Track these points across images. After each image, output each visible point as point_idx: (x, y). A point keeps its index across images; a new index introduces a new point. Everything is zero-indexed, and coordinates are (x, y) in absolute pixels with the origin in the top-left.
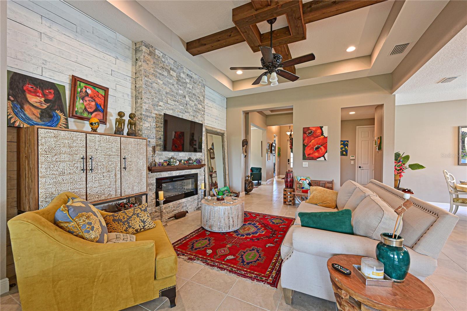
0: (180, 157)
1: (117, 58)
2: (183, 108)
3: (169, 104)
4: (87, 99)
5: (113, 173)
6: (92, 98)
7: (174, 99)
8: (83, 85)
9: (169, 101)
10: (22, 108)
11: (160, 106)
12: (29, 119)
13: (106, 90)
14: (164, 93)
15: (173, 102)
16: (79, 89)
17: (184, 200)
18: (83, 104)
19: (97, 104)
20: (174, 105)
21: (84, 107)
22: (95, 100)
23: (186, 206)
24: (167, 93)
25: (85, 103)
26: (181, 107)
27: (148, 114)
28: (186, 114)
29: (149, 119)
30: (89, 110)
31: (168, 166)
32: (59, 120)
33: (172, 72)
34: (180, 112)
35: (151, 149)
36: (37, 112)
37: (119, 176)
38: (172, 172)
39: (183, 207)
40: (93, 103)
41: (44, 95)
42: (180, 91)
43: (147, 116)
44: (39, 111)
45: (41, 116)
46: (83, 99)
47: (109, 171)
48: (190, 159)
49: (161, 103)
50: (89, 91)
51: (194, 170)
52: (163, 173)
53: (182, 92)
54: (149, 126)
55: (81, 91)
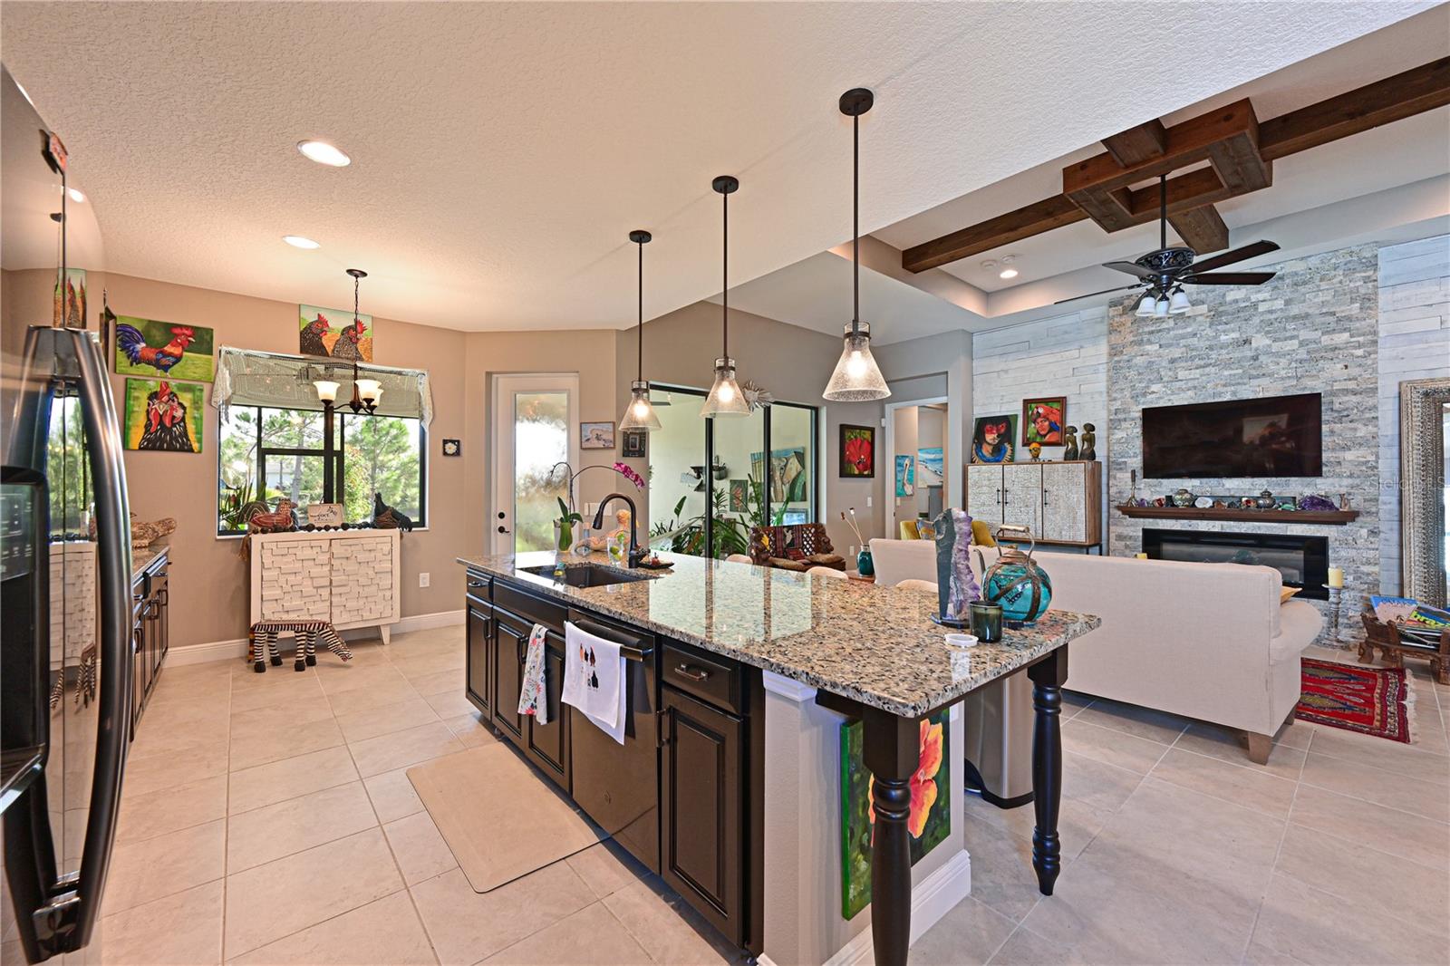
0: (1229, 489)
1: (1082, 347)
2: (1240, 371)
3: (1181, 380)
4: (1039, 420)
5: (1032, 508)
6: (1044, 417)
7: (1200, 362)
8: (1033, 405)
9: (1181, 374)
10: (981, 447)
11: (1153, 393)
12: (984, 456)
13: (1062, 401)
14: (1165, 364)
15: (1198, 371)
16: (1030, 413)
18: (1035, 428)
19: (1051, 423)
20: (1198, 376)
21: (1035, 431)
22: (1048, 419)
24: (1172, 361)
25: (1037, 426)
26: (1226, 373)
27: (1121, 416)
28: (1255, 382)
29: (1124, 425)
30: (1043, 433)
31: (1167, 507)
32: (1005, 452)
34: (1225, 386)
35: (1129, 475)
36: (990, 448)
37: (1039, 513)
40: (1047, 423)
41: (998, 430)
42: (1223, 337)
43: (1119, 420)
44: (991, 447)
45: (993, 451)
46: (1035, 422)
47: (1027, 506)
48: (1267, 494)
49: (1154, 388)
50: (1041, 411)
51: (1305, 526)
52: (1164, 521)
53: (1235, 335)
54: (1125, 435)
55: (1032, 414)
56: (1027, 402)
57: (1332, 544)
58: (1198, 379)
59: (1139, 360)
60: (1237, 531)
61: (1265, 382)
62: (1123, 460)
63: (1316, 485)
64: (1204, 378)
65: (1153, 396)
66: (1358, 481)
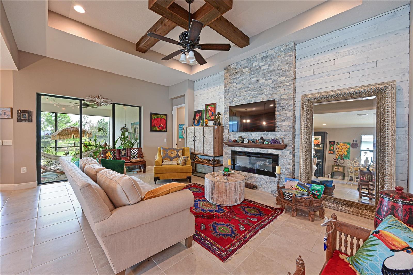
0: (253, 136)
1: (220, 85)
2: (256, 92)
3: (242, 96)
4: (209, 111)
6: (211, 110)
7: (246, 89)
9: (242, 94)
10: (195, 121)
11: (234, 101)
12: (195, 124)
13: (215, 105)
14: (237, 90)
15: (246, 92)
17: (257, 176)
20: (246, 94)
21: (208, 116)
23: (260, 182)
24: (239, 89)
25: (209, 114)
26: (253, 93)
28: (260, 96)
30: (210, 116)
31: (236, 143)
32: (200, 123)
33: (244, 71)
34: (252, 98)
37: (203, 144)
38: (244, 148)
39: (255, 181)
40: (211, 112)
41: (199, 115)
42: (252, 80)
44: (197, 121)
47: (200, 142)
48: (262, 138)
49: (235, 99)
50: (210, 108)
51: (272, 150)
52: (237, 148)
53: (255, 79)
54: (227, 117)
55: (208, 109)
56: (207, 105)
57: (280, 157)
58: (246, 95)
59: (231, 89)
60: (255, 151)
61: (262, 96)
62: (227, 125)
63: (275, 135)
64: (247, 95)
65: (234, 102)
66: (287, 133)
